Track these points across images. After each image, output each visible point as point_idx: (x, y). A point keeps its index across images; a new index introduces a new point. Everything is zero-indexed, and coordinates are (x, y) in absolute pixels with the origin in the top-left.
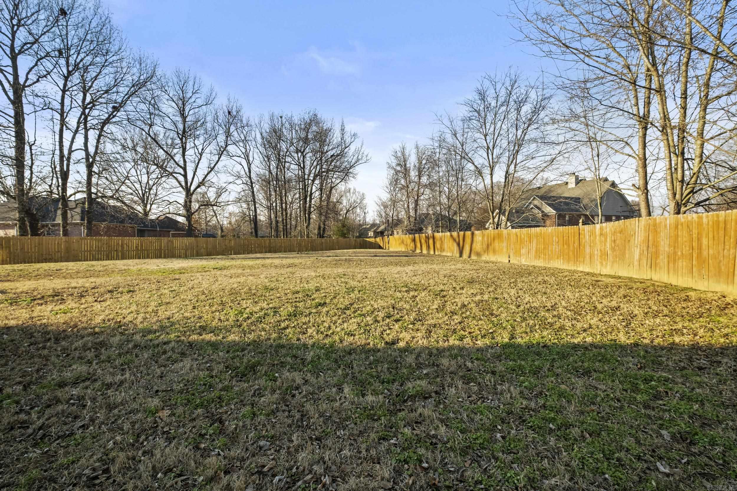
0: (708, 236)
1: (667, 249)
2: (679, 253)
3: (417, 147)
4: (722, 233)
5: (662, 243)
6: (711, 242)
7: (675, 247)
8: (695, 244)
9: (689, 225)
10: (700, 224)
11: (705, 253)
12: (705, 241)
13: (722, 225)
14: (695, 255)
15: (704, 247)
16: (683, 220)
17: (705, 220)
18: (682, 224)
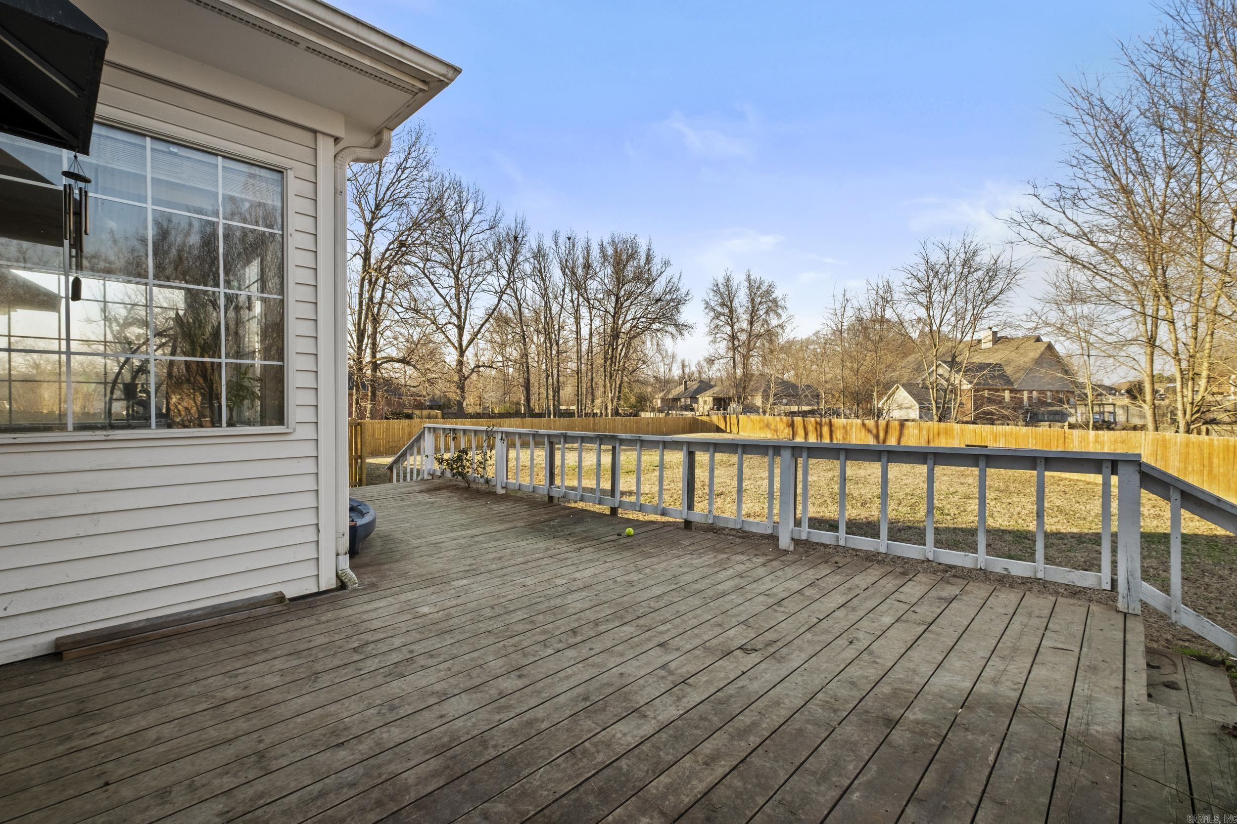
0: (1218, 457)
1: (1177, 464)
2: (1190, 469)
3: (749, 280)
4: (1231, 455)
5: (1172, 458)
6: (1221, 462)
7: (1185, 463)
8: (1206, 462)
9: (1200, 445)
10: (1211, 445)
11: (1216, 471)
12: (1215, 461)
13: (1231, 449)
14: (1206, 472)
15: (1215, 465)
16: (1194, 440)
17: (1216, 443)
18: (1193, 443)
